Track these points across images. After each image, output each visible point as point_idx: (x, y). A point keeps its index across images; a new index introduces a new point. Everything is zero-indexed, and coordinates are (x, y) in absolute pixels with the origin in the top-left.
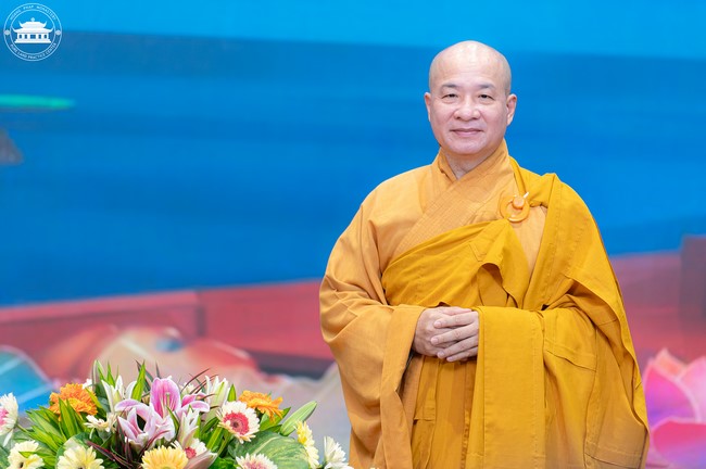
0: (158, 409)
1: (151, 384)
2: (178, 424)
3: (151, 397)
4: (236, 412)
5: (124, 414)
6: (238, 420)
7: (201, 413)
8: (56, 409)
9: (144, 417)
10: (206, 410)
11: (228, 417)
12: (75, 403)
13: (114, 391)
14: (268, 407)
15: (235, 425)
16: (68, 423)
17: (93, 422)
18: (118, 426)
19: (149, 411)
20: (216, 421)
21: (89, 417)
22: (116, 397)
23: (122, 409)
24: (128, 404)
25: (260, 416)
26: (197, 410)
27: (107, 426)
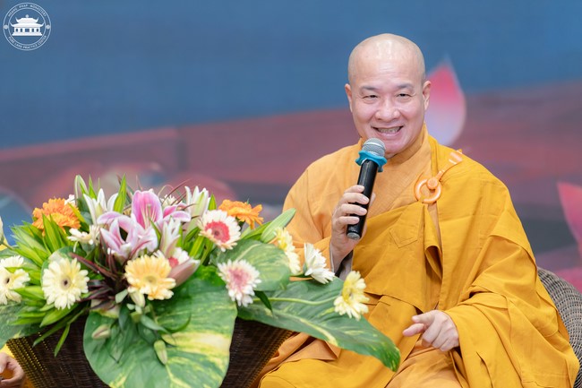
0: (140, 220)
1: (133, 196)
2: (160, 233)
3: (133, 209)
4: (216, 220)
5: (107, 227)
6: (219, 229)
7: (183, 223)
8: (39, 224)
9: (126, 229)
10: (187, 219)
11: (209, 226)
12: (59, 218)
13: (96, 204)
14: (248, 215)
15: (216, 234)
16: (52, 237)
17: (76, 235)
18: (101, 238)
19: (131, 222)
20: (197, 230)
21: (72, 231)
22: (98, 211)
23: (104, 221)
24: (110, 216)
25: (241, 224)
26: (179, 220)
27: (90, 238)
